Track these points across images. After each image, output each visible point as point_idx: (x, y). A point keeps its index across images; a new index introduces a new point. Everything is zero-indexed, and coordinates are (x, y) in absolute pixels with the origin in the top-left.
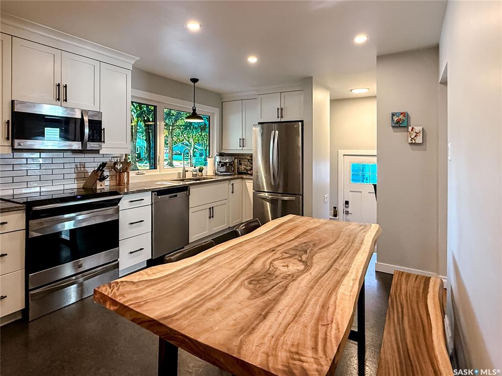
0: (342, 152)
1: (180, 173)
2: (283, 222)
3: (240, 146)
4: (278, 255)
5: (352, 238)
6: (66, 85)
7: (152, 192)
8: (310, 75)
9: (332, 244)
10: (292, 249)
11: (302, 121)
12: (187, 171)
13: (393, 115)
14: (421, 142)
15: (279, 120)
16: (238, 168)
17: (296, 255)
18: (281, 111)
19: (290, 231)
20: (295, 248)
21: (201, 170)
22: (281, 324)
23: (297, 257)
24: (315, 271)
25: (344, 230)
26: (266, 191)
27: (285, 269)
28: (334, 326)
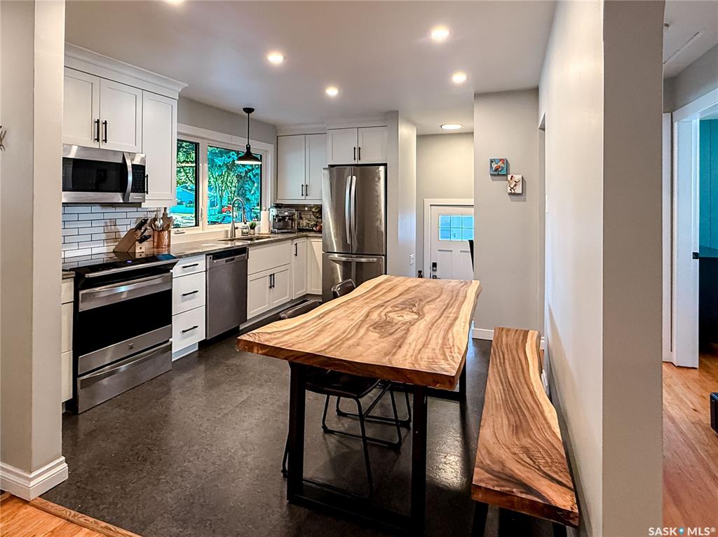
0: (428, 202)
1: (227, 231)
2: (379, 282)
3: (302, 195)
4: (389, 309)
5: (455, 293)
6: (106, 121)
7: (207, 255)
8: (397, 109)
9: (437, 298)
10: (400, 304)
11: (385, 165)
12: (237, 228)
13: (492, 162)
14: (521, 192)
15: (356, 162)
16: (299, 224)
17: (406, 308)
18: (358, 151)
19: (391, 290)
20: (403, 303)
21: (253, 227)
22: (414, 349)
23: (408, 309)
24: (429, 318)
25: (445, 287)
26: (335, 251)
27: (401, 318)
28: (456, 348)
